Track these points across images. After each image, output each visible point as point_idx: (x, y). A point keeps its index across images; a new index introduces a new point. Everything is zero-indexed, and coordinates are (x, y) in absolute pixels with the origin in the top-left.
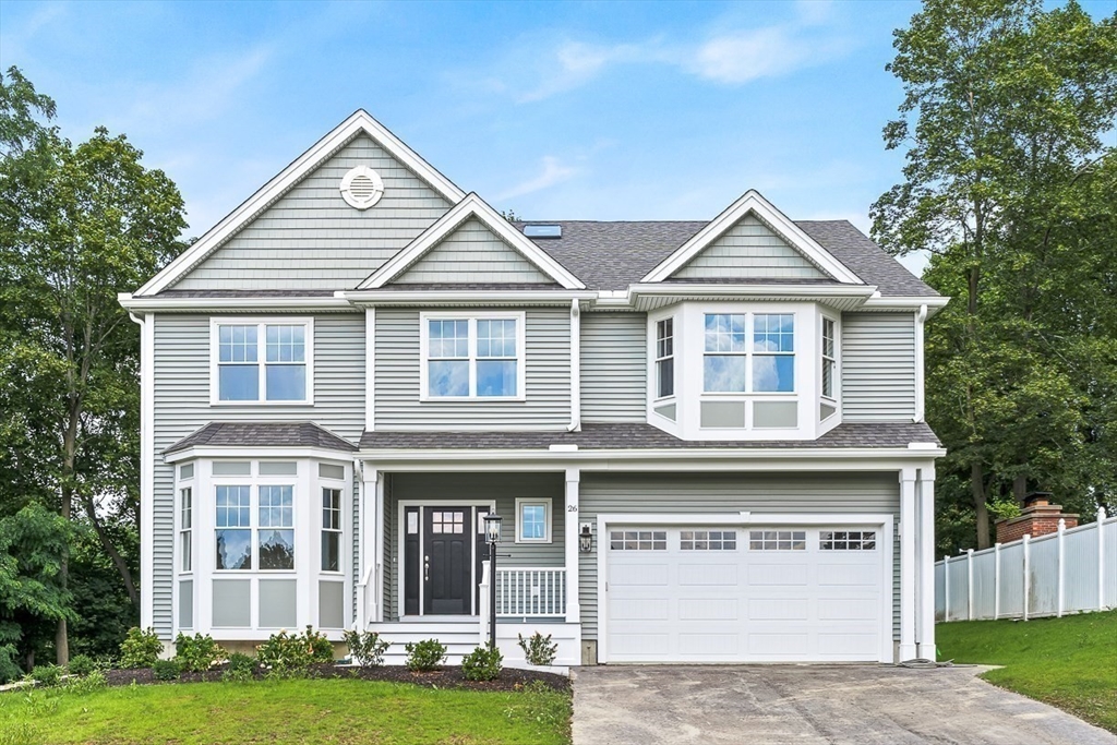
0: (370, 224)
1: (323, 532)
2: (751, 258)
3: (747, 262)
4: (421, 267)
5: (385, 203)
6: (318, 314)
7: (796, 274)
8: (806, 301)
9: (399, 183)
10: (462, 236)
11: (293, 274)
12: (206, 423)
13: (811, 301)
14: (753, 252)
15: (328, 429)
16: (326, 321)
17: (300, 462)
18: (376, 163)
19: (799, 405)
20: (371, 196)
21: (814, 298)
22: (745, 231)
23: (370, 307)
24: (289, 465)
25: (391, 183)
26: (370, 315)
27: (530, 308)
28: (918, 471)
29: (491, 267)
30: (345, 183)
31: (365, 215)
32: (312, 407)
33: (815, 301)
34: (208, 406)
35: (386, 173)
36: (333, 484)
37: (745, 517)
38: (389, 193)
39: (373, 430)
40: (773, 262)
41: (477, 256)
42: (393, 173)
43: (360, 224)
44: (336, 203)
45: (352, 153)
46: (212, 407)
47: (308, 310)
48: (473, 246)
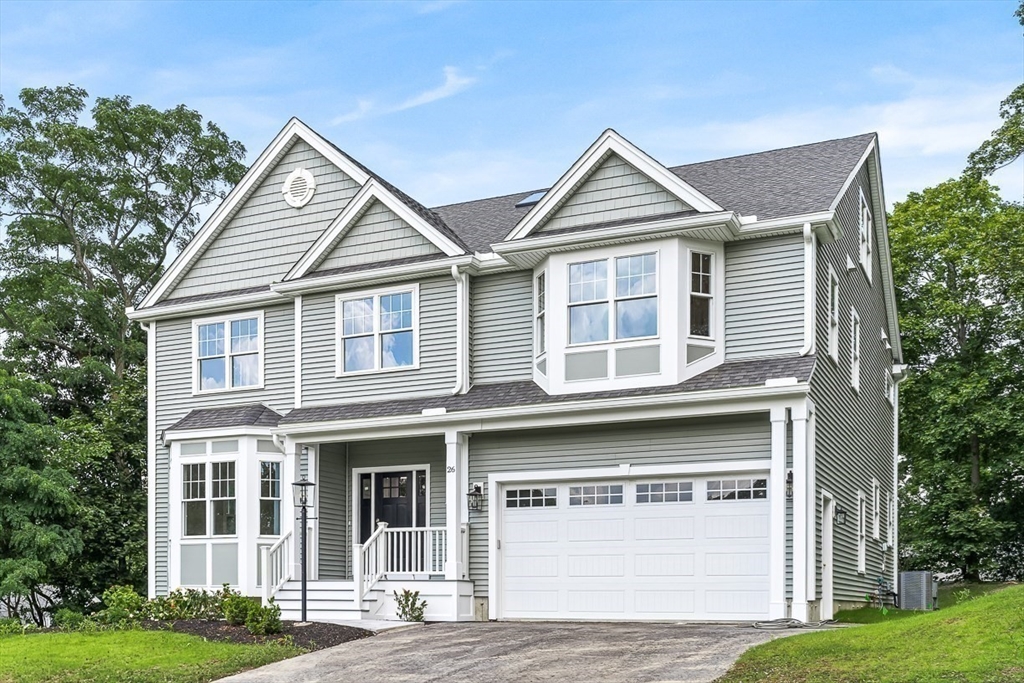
0: (305, 219)
1: (261, 500)
2: (612, 201)
3: (610, 205)
4: (337, 254)
5: (317, 199)
6: (266, 307)
7: (660, 210)
8: (667, 238)
9: (328, 179)
10: (369, 219)
11: (249, 274)
12: (190, 411)
13: (672, 237)
14: (615, 193)
15: (274, 408)
16: (273, 313)
17: (241, 440)
18: (310, 164)
19: (662, 349)
20: (305, 194)
21: (674, 233)
22: (608, 173)
23: (298, 296)
24: (232, 442)
25: (321, 180)
26: (298, 302)
27: (422, 279)
28: (789, 411)
29: (391, 245)
30: (286, 188)
31: (302, 212)
32: (262, 390)
33: (677, 236)
34: (191, 396)
35: (318, 171)
36: (270, 457)
37: (624, 470)
38: (321, 189)
39: (299, 407)
40: (635, 201)
41: (381, 237)
42: (323, 170)
43: (298, 221)
44: (280, 206)
45: (292, 158)
46: (195, 396)
47: (258, 304)
48: (377, 228)
